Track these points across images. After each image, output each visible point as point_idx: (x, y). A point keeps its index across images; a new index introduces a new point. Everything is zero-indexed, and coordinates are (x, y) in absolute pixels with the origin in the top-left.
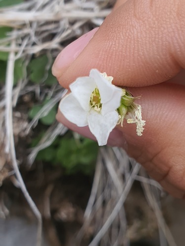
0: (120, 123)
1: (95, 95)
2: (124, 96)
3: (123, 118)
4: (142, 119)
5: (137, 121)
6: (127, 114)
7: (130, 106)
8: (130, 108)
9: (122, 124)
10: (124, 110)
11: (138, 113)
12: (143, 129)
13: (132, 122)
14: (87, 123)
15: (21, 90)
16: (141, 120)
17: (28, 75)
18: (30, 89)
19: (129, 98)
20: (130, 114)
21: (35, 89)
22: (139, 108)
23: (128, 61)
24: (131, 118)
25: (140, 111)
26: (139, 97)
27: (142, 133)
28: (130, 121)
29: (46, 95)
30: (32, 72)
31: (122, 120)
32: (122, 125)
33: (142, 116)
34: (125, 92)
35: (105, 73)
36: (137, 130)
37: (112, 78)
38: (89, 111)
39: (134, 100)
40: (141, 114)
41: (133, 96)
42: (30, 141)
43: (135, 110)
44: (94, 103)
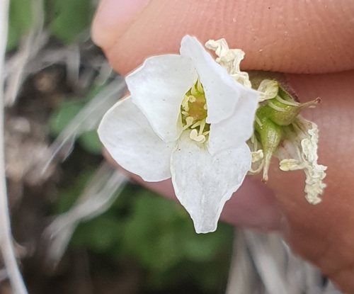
0: (262, 170)
1: (194, 100)
2: (274, 100)
3: (269, 155)
4: (319, 162)
5: (306, 164)
6: (281, 144)
7: (291, 126)
8: (290, 130)
9: (266, 171)
10: (272, 136)
11: (310, 144)
12: (324, 186)
13: (294, 167)
14: (169, 172)
15: (30, 62)
16: (315, 164)
17: (47, 23)
18: (54, 57)
19: (286, 107)
20: (288, 145)
21: (65, 58)
22: (313, 131)
23: (281, 9)
24: (290, 157)
25: (315, 139)
26: (312, 104)
27: (319, 196)
28: (287, 165)
29: (96, 73)
30: (57, 14)
31: (267, 162)
32: (265, 177)
33: (319, 153)
34: (276, 90)
35: (223, 41)
36: (308, 189)
37: (239, 55)
38: (177, 142)
39: (298, 110)
40: (316, 147)
41: (297, 100)
42: (53, 195)
43: (302, 135)
44: (190, 120)
